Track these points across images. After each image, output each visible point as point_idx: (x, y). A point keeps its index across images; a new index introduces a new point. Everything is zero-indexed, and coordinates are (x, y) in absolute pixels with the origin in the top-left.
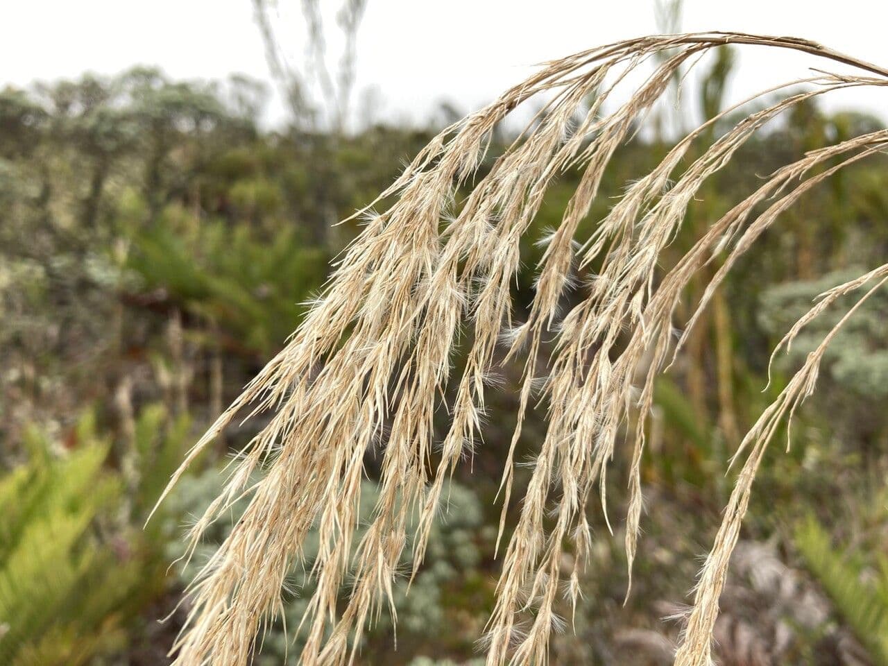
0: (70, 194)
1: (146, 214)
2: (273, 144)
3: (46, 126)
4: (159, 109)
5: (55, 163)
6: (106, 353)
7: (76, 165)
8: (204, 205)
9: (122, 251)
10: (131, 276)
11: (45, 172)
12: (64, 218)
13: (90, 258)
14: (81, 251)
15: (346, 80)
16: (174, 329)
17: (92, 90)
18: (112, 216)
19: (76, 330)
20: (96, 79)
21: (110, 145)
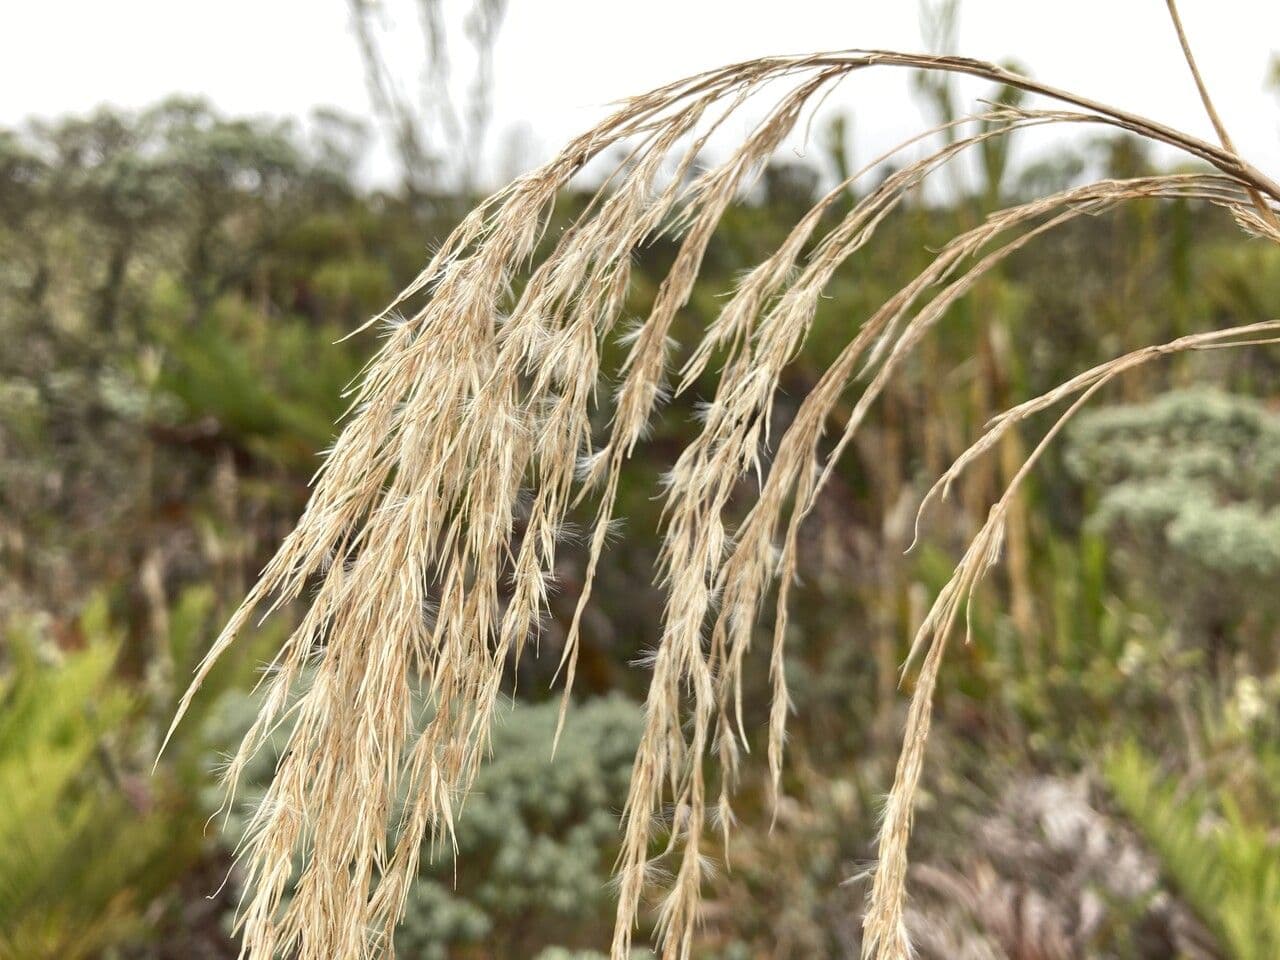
0: (78, 282)
1: (189, 310)
2: (377, 208)
3: (41, 183)
4: (206, 159)
5: (55, 236)
6: (129, 513)
7: (85, 239)
8: (275, 297)
9: (151, 366)
10: (165, 401)
11: (39, 248)
12: (69, 317)
13: (106, 375)
14: (93, 365)
15: (479, 116)
16: (225, 477)
17: (111, 131)
18: (138, 316)
19: (85, 482)
20: (116, 115)
21: (136, 210)
